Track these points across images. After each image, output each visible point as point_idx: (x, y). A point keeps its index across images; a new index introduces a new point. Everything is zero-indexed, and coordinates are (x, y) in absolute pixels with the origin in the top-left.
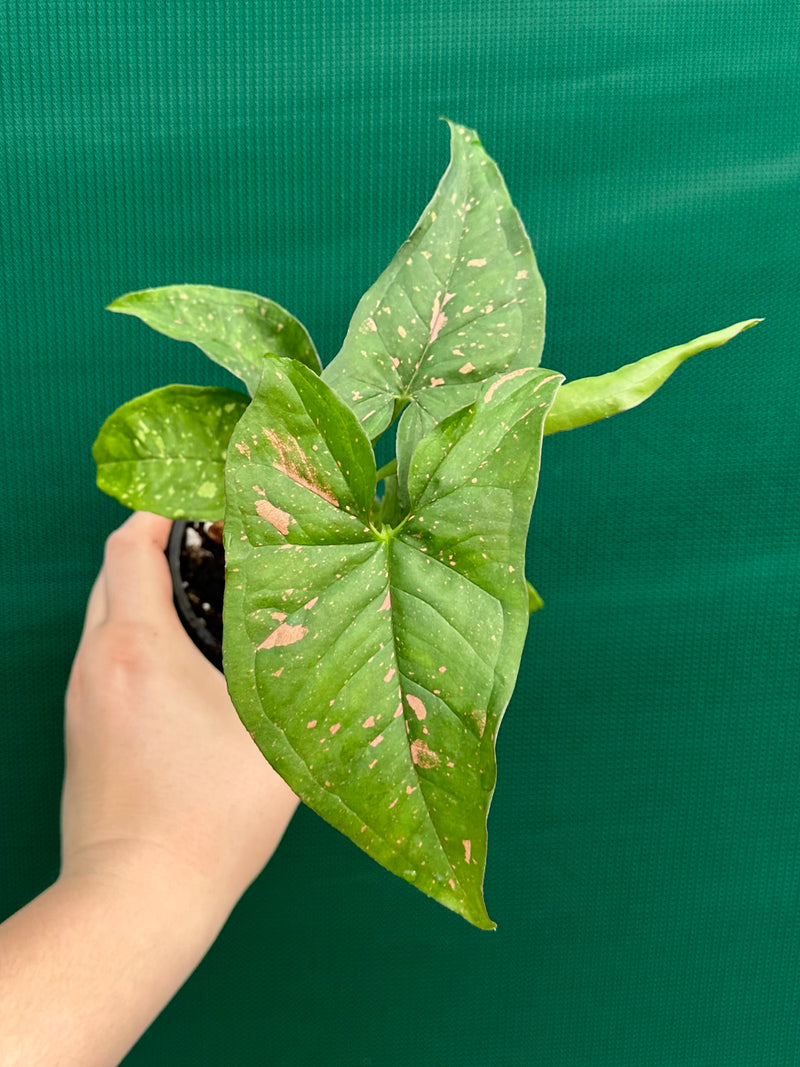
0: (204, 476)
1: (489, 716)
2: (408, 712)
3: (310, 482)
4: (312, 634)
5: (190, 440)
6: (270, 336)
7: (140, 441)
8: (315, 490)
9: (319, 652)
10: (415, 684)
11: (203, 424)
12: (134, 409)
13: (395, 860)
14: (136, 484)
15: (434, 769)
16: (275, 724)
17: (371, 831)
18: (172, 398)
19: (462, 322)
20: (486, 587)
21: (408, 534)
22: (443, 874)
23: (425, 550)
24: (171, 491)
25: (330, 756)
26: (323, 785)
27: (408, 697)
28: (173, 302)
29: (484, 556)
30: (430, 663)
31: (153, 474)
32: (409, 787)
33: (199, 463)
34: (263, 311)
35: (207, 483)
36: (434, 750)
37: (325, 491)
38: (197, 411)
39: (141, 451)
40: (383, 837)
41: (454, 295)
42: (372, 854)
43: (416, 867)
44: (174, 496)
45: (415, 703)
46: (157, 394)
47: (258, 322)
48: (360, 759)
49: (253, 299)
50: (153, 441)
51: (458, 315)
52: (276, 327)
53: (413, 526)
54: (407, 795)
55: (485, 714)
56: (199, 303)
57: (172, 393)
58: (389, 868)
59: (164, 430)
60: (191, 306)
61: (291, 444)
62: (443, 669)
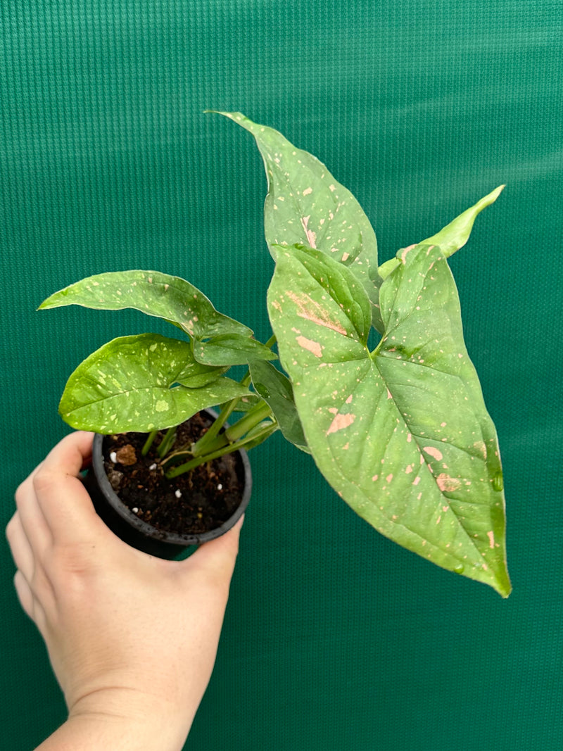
0: (154, 398)
1: (487, 443)
2: (428, 459)
3: (325, 321)
4: (358, 417)
5: (134, 376)
6: (161, 295)
7: (101, 385)
8: (329, 326)
9: (366, 430)
10: (427, 439)
11: (138, 363)
12: (92, 362)
13: (447, 559)
14: (109, 417)
15: (457, 490)
16: (353, 483)
17: (429, 543)
18: (115, 350)
19: (323, 230)
20: (448, 371)
21: (385, 350)
22: (478, 562)
23: (400, 357)
24: (137, 414)
25: (391, 497)
26: (391, 519)
27: (425, 449)
28: (90, 290)
29: (441, 351)
30: (434, 423)
31: (119, 406)
32: (444, 507)
33: (147, 390)
34: (150, 280)
35: (159, 402)
36: (454, 477)
37: (336, 325)
38: (134, 354)
39: (104, 392)
40: (438, 546)
41: (309, 216)
42: (433, 560)
43: (462, 561)
44: (140, 416)
45: (430, 451)
46: (107, 348)
47: (149, 288)
48: (410, 495)
49: (140, 274)
50: (112, 382)
51: (320, 228)
52: (164, 288)
53: (388, 344)
54: (445, 513)
55: (483, 443)
56: (107, 286)
57: (116, 344)
58: (445, 567)
59: (116, 373)
60: (103, 289)
61: (306, 299)
62: (444, 425)
